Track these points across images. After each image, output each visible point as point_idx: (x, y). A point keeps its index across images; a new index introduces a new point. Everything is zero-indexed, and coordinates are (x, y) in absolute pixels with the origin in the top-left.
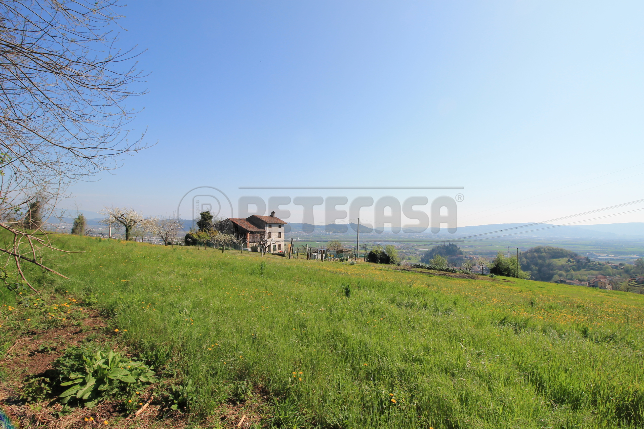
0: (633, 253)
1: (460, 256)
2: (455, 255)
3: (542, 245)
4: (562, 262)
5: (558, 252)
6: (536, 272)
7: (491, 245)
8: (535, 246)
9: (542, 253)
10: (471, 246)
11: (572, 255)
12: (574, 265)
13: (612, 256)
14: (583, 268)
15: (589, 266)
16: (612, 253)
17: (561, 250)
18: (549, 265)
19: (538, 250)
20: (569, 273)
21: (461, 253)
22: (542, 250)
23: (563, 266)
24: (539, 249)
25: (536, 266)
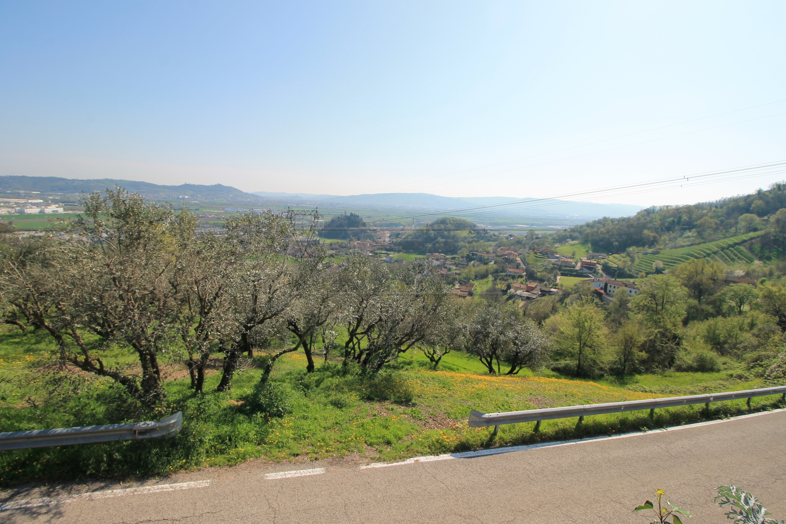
0: (504, 224)
1: (364, 228)
2: (357, 227)
3: (447, 216)
4: (464, 233)
5: (461, 224)
6: (442, 245)
7: (388, 216)
8: (441, 217)
9: (447, 224)
10: (369, 217)
11: (472, 228)
12: (475, 237)
13: (490, 227)
14: (482, 239)
15: (486, 237)
16: (490, 224)
17: (464, 221)
18: (454, 237)
19: (443, 222)
20: (471, 245)
21: (364, 224)
22: (448, 221)
23: (465, 238)
24: (445, 220)
25: (442, 238)
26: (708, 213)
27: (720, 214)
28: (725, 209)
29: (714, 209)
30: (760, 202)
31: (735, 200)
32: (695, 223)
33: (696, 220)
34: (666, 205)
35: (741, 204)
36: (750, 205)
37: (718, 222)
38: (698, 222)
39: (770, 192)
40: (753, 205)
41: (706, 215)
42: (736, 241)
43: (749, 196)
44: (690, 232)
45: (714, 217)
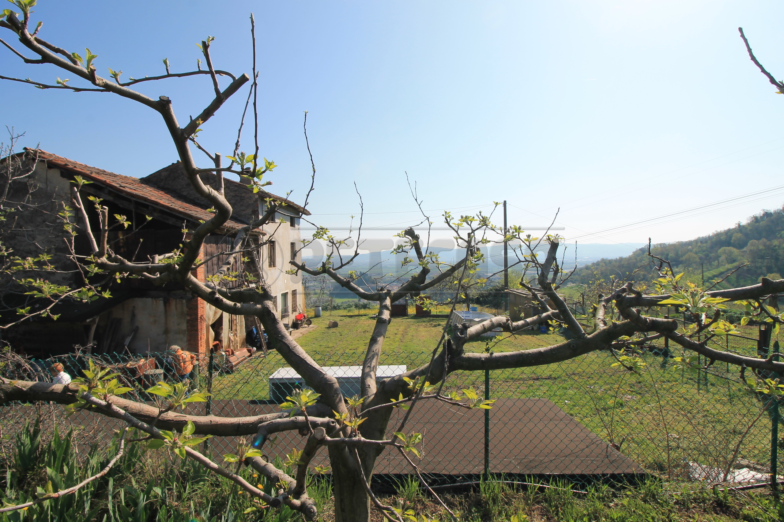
26: (693, 249)
27: (704, 248)
28: (709, 244)
29: (699, 244)
30: (739, 235)
31: (718, 235)
32: (681, 259)
33: (682, 256)
34: (659, 243)
35: (723, 238)
36: (730, 237)
37: (704, 257)
38: (684, 258)
39: (749, 224)
40: (733, 238)
41: (691, 251)
42: (715, 274)
43: (729, 230)
44: (677, 268)
45: (699, 252)
